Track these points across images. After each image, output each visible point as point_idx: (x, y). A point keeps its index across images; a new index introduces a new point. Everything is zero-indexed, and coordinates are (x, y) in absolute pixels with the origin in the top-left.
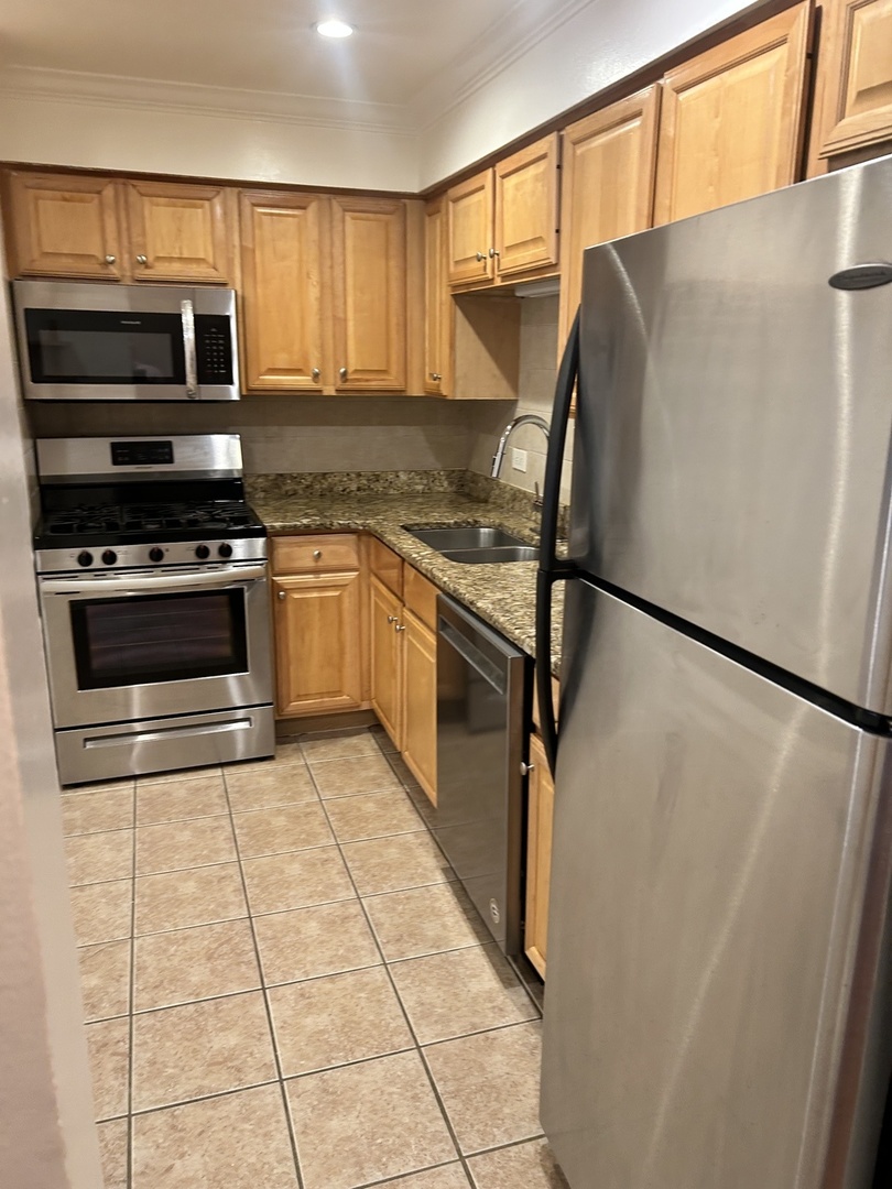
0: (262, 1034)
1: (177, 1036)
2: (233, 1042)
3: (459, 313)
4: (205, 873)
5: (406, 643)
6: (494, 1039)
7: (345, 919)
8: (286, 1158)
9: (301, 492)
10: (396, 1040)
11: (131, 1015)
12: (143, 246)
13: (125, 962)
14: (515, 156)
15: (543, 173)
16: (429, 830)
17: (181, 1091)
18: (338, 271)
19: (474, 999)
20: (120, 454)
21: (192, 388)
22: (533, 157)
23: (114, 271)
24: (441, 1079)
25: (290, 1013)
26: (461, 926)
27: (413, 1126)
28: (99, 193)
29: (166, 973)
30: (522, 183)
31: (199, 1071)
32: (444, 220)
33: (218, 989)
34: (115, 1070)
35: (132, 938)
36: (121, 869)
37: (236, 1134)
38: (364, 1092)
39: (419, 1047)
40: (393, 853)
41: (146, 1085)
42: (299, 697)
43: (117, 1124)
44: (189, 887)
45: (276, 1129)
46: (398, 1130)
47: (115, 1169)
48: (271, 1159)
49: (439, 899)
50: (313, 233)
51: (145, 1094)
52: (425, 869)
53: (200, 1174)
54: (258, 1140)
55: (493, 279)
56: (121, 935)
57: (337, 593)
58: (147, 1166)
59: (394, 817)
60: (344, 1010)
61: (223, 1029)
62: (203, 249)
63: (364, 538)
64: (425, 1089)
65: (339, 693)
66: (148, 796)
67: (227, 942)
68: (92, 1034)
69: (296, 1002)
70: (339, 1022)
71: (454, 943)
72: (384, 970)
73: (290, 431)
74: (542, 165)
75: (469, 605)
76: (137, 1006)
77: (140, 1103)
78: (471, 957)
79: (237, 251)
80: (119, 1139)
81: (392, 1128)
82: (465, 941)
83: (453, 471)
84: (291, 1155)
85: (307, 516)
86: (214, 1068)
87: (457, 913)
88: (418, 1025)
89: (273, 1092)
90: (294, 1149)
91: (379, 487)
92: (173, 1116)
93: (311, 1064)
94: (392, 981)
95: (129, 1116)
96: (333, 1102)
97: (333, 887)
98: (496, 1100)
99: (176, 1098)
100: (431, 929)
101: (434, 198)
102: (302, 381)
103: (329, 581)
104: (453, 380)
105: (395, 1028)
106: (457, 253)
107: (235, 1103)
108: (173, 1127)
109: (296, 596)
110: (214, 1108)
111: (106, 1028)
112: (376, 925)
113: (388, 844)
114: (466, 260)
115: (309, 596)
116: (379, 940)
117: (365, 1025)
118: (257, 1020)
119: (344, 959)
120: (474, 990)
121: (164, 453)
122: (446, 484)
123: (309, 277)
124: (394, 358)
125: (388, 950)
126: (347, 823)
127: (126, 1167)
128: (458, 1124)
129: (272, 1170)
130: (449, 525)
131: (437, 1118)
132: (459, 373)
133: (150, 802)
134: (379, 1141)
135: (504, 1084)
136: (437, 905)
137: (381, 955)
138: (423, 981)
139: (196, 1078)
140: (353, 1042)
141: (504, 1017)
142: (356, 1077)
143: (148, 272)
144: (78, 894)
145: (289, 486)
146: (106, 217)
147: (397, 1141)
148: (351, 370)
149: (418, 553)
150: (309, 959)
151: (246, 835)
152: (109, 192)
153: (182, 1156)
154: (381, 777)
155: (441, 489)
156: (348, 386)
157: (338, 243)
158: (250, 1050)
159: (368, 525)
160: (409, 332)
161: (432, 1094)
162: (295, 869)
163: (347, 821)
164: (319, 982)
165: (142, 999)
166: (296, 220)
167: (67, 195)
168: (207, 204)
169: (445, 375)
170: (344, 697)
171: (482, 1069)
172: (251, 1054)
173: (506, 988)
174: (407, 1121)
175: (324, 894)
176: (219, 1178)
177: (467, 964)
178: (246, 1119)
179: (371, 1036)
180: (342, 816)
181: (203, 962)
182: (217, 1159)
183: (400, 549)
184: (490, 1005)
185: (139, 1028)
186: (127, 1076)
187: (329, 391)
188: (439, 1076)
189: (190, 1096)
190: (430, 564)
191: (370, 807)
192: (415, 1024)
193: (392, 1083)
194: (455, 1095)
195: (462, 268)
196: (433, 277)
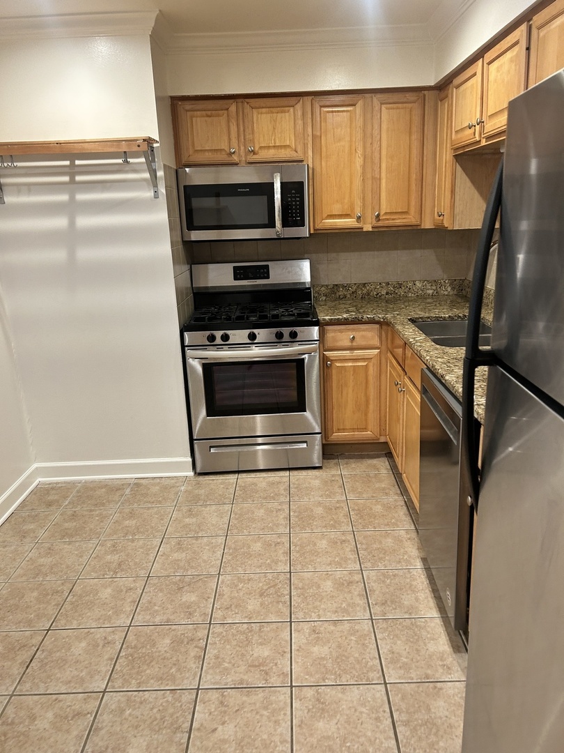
0: (285, 652)
1: (234, 643)
2: (266, 653)
3: (459, 168)
4: (268, 538)
5: (405, 399)
6: (441, 689)
7: (350, 583)
8: (286, 741)
9: (349, 296)
10: (371, 675)
11: (210, 623)
12: (253, 141)
13: (212, 589)
14: (497, 46)
15: (517, 54)
16: (416, 529)
17: (230, 680)
18: (376, 146)
19: (430, 657)
20: (239, 274)
21: (279, 230)
22: (510, 45)
23: (235, 158)
24: (398, 710)
25: (304, 641)
26: (428, 601)
27: (373, 739)
28: (227, 109)
29: (234, 600)
30: (501, 65)
31: (243, 669)
32: (450, 102)
33: (262, 617)
34: (195, 657)
35: (219, 574)
36: (220, 529)
37: (258, 717)
38: (344, 707)
39: (385, 684)
40: (389, 542)
41: (211, 671)
42: (339, 430)
43: (190, 693)
44: (257, 546)
45: (283, 719)
46: (362, 739)
47: (183, 723)
48: (277, 739)
49: (416, 580)
50: (359, 122)
51: (209, 677)
52: (410, 557)
53: (232, 738)
54: (270, 724)
55: (480, 141)
56: (214, 571)
57: (365, 364)
58: (202, 725)
59: (394, 517)
60: (339, 647)
61: (261, 644)
62: (289, 139)
63: (384, 327)
64: (385, 714)
65: (365, 429)
66: (243, 485)
67: (274, 586)
68: (186, 631)
69: (310, 635)
70: (335, 654)
71: (422, 612)
72: (371, 623)
73: (343, 256)
74: (516, 49)
75: (440, 378)
76: (215, 618)
77: (205, 682)
78: (433, 625)
79: (310, 139)
80: (189, 703)
81: (359, 737)
82: (429, 612)
83: (455, 280)
84: (290, 740)
85: (348, 312)
86: (252, 669)
87: (427, 591)
88: (388, 668)
89: (285, 693)
90: (292, 736)
91: (401, 292)
92: (223, 695)
93: (312, 680)
94: (374, 632)
95: (198, 689)
96: (322, 709)
97: (346, 560)
98: (436, 734)
99: (226, 684)
100: (407, 600)
101: (444, 87)
102: (349, 222)
103: (360, 355)
104: (453, 216)
105: (371, 667)
106: (457, 125)
107: (261, 695)
108: (222, 703)
109: (338, 365)
110: (247, 696)
111: (195, 629)
112: (370, 591)
113: (387, 535)
114: (462, 129)
115: (346, 365)
116: (370, 602)
117: (351, 660)
118: (283, 642)
119: (345, 611)
120: (431, 650)
121: (263, 272)
122: (449, 289)
123: (356, 151)
124: (413, 203)
125: (376, 610)
126: (361, 517)
127: (190, 723)
128: (405, 746)
129: (276, 747)
130: (445, 318)
131: (390, 738)
132: (457, 211)
133: (244, 489)
134: (348, 744)
135: (443, 724)
136: (414, 583)
137: (370, 612)
138: (396, 636)
139: (241, 673)
140: (342, 671)
141: (450, 674)
142: (340, 695)
143: (255, 157)
144: (194, 541)
145: (341, 292)
146: (231, 124)
147: (360, 747)
148: (382, 213)
149: (414, 338)
150: (322, 606)
151: (297, 517)
152: (233, 108)
153: (223, 723)
154: (389, 488)
155: (446, 293)
156: (380, 224)
157: (376, 126)
158: (275, 661)
159: (386, 318)
160: (424, 183)
161: (390, 720)
162: (323, 544)
163: (362, 516)
164: (326, 624)
165: (218, 614)
166: (349, 113)
167: (209, 113)
168: (292, 109)
169: (447, 213)
170: (369, 432)
171: (428, 710)
172: (276, 664)
173: (455, 652)
174: (370, 734)
175: (339, 564)
176: (242, 744)
177: (429, 629)
178: (266, 708)
179: (353, 668)
180: (359, 512)
181: (257, 597)
182: (243, 731)
183: (403, 335)
184: (441, 663)
185: (213, 633)
186: (201, 663)
187: (368, 228)
188: (397, 708)
189: (235, 684)
190: (420, 346)
191: (378, 508)
192: (386, 666)
193: (363, 705)
194: (406, 724)
195: (459, 136)
196: (441, 144)
